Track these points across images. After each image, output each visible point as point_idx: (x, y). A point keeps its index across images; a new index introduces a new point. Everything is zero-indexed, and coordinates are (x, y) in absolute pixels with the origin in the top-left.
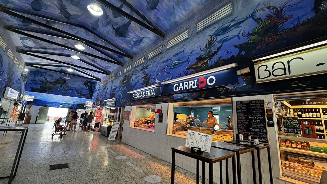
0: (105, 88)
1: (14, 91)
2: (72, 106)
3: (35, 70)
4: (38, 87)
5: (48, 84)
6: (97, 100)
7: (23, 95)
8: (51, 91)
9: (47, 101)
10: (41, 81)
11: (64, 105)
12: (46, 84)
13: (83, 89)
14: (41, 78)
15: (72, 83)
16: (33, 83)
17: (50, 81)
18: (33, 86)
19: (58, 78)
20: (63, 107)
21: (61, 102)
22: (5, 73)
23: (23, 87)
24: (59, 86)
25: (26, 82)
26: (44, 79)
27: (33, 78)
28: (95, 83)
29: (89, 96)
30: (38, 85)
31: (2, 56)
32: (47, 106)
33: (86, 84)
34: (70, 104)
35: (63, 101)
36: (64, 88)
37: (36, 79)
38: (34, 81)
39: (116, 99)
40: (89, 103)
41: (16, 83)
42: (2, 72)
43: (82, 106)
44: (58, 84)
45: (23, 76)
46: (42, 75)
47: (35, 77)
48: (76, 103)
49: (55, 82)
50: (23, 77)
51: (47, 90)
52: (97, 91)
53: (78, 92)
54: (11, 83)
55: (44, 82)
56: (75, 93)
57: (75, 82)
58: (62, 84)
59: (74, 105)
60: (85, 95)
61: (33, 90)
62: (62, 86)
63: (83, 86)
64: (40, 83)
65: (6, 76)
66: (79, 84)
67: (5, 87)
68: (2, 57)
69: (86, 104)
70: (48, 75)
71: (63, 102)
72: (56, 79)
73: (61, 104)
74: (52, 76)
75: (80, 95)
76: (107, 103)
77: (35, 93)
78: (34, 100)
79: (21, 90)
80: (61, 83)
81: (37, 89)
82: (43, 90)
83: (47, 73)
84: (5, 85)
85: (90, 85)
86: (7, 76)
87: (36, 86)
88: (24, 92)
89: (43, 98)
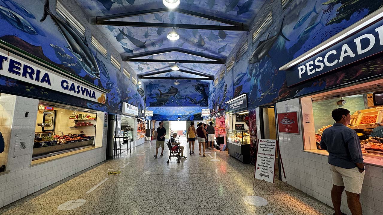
0: (222, 86)
1: (132, 106)
2: (189, 118)
3: (149, 83)
4: (155, 101)
5: (163, 96)
6: (214, 105)
7: (144, 111)
8: (166, 103)
9: (167, 115)
10: (156, 94)
11: (181, 118)
12: (161, 96)
13: (196, 95)
14: (156, 90)
15: (183, 91)
16: (151, 97)
17: (164, 92)
18: (151, 101)
19: (170, 88)
20: (181, 120)
21: (179, 114)
22: (115, 86)
23: (143, 102)
24: (172, 96)
25: (144, 97)
26: (158, 92)
27: (150, 92)
28: (208, 85)
29: (204, 104)
30: (155, 98)
31: (104, 64)
32: (167, 120)
33: (198, 89)
34: (186, 116)
36: (177, 98)
37: (152, 93)
38: (151, 95)
40: (205, 112)
41: (132, 98)
42: (111, 85)
43: (199, 117)
44: (171, 94)
45: (139, 90)
46: (156, 88)
47: (151, 91)
48: (192, 114)
49: (168, 92)
50: (140, 92)
51: (163, 102)
52: (213, 94)
53: (191, 99)
54: (127, 98)
55: (159, 95)
56: (189, 102)
57: (186, 88)
58: (174, 94)
59: (190, 116)
60: (199, 102)
61: (152, 105)
62: (175, 95)
63: (196, 92)
64: (156, 96)
65: (118, 89)
66: (190, 91)
67: (121, 102)
68: (104, 65)
69: (203, 112)
70: (161, 86)
72: (168, 90)
73: (179, 117)
74: (164, 87)
75: (194, 103)
76: (231, 106)
77: (153, 108)
78: (154, 115)
79: (141, 106)
81: (155, 103)
82: (160, 103)
83: (160, 84)
84: (119, 100)
85: (202, 89)
86: (120, 90)
87: (154, 100)
88: (145, 108)
89: (163, 113)
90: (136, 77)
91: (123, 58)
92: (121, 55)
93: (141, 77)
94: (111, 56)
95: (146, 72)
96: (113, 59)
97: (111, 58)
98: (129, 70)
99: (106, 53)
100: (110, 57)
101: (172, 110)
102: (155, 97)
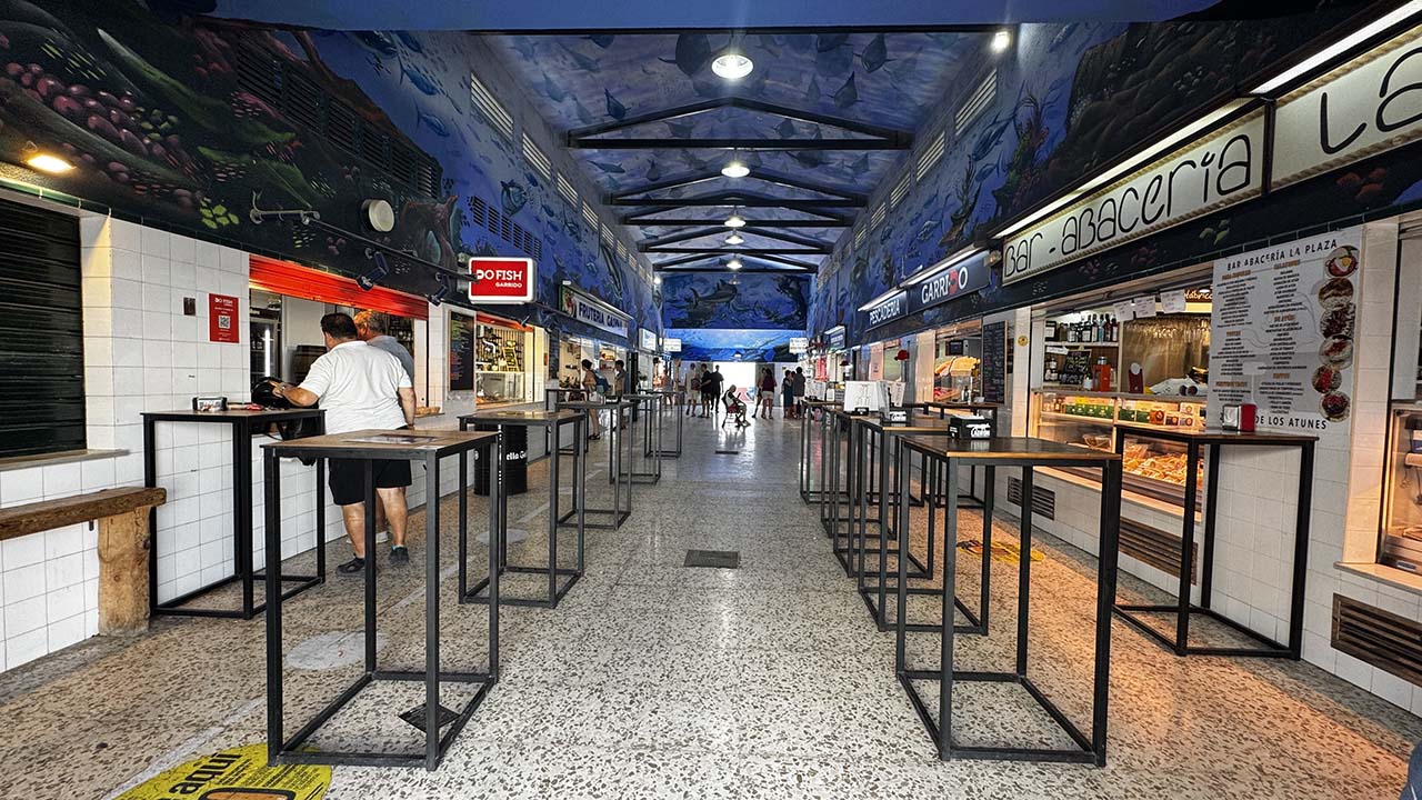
0: (826, 296)
1: (649, 333)
2: (762, 355)
4: (684, 316)
5: (701, 305)
6: (815, 332)
7: (663, 339)
8: (709, 321)
10: (686, 299)
11: (745, 355)
12: (697, 304)
13: (780, 301)
14: (685, 291)
15: (750, 291)
16: (674, 306)
17: (704, 295)
18: (676, 315)
19: (718, 285)
20: (743, 360)
21: (737, 346)
23: (659, 321)
24: (723, 304)
25: (661, 307)
26: (691, 294)
27: (672, 295)
28: (808, 280)
29: (796, 322)
30: (683, 309)
33: (784, 287)
34: (756, 350)
35: (739, 343)
36: (734, 307)
37: (677, 297)
38: (675, 301)
39: (846, 326)
40: (798, 344)
41: (648, 315)
43: (783, 354)
44: (720, 300)
45: (654, 296)
46: (685, 284)
47: (674, 292)
48: (770, 346)
49: (713, 295)
50: (656, 299)
51: (701, 319)
52: (814, 306)
53: (767, 313)
54: (643, 319)
55: (692, 301)
56: (761, 318)
57: (757, 285)
58: (728, 298)
59: (766, 351)
60: (786, 319)
61: (677, 324)
62: (729, 302)
63: (779, 295)
64: (686, 304)
66: (767, 291)
67: (638, 328)
69: (791, 345)
71: (741, 346)
72: (714, 289)
73: (738, 353)
74: (704, 281)
75: (776, 321)
76: (833, 340)
77: (680, 331)
78: (683, 346)
79: (658, 329)
80: (725, 297)
81: (684, 320)
82: (694, 322)
83: (694, 275)
84: (637, 323)
85: (795, 287)
86: (637, 306)
87: (680, 314)
88: (665, 331)
89: (699, 341)
90: (651, 270)
101: (719, 335)
102: (684, 307)
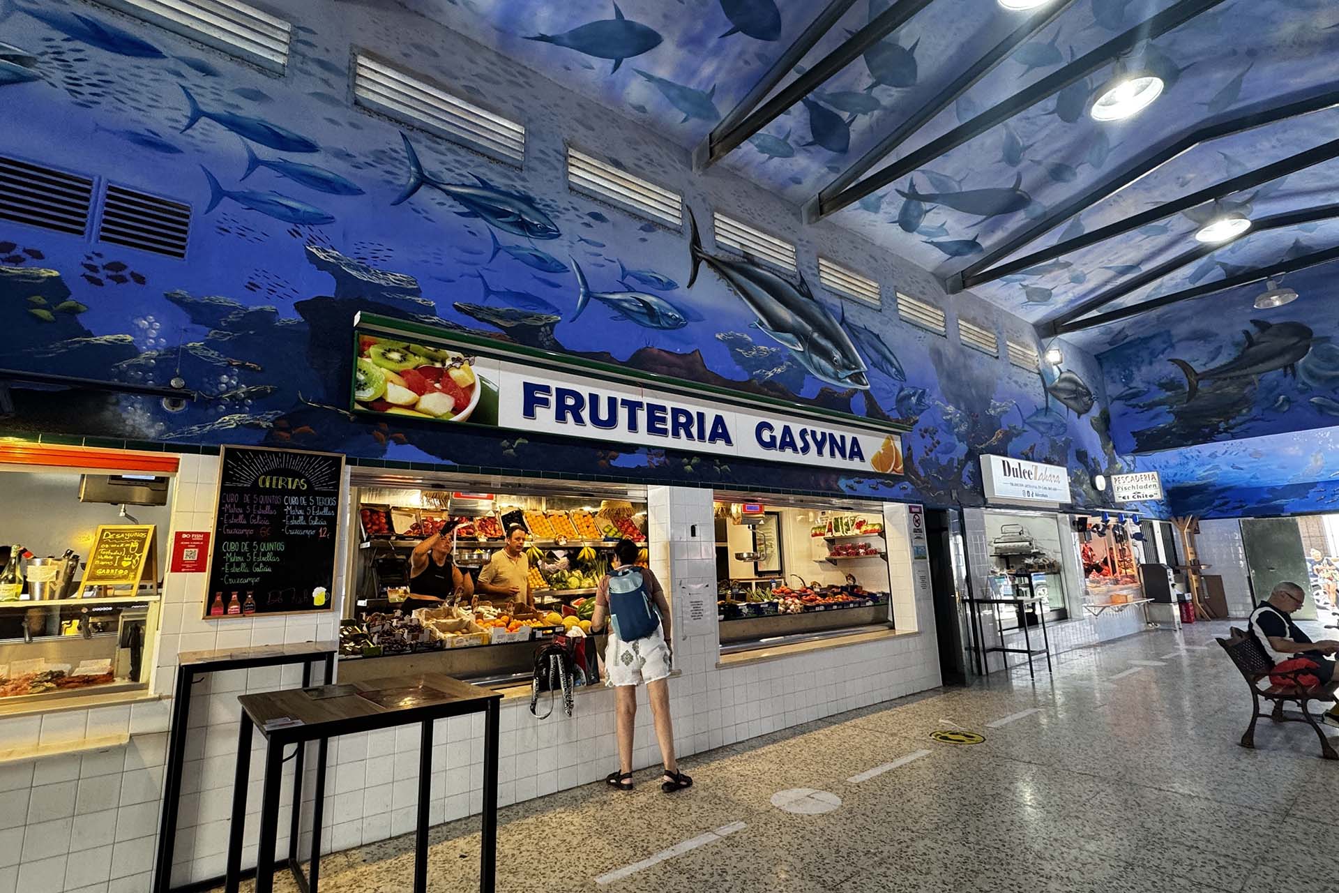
1: (1026, 465)
3: (1110, 344)
4: (1165, 421)
5: (1205, 390)
7: (1108, 478)
8: (1239, 419)
9: (1266, 481)
10: (1162, 386)
12: (1194, 390)
14: (1157, 367)
16: (1134, 407)
18: (1142, 423)
19: (1246, 333)
22: (935, 399)
23: (1093, 441)
25: (1095, 411)
26: (1174, 372)
27: (1125, 384)
30: (1158, 409)
31: (876, 332)
32: (1277, 511)
36: (1311, 375)
37: (1138, 383)
38: (1134, 396)
41: (1027, 428)
42: (914, 399)
45: (1055, 389)
46: (1153, 355)
47: (1129, 378)
50: (1063, 396)
51: (1215, 420)
54: (999, 434)
55: (1181, 386)
58: (1288, 357)
61: (1148, 443)
64: (1165, 395)
65: (951, 409)
67: (973, 457)
68: (877, 336)
70: (1180, 341)
72: (1237, 344)
74: (1201, 336)
79: (1082, 456)
80: (1281, 353)
81: (1166, 431)
82: (1197, 427)
83: (1173, 332)
84: (962, 448)
86: (958, 408)
87: (1153, 418)
88: (1112, 462)
89: (1234, 474)
90: (1029, 338)
91: (949, 283)
92: (939, 276)
93: (1050, 329)
94: (898, 295)
95: (1071, 301)
96: (905, 304)
97: (899, 301)
98: (989, 319)
99: (877, 291)
100: (895, 300)
101: (1294, 451)
102: (1161, 403)
